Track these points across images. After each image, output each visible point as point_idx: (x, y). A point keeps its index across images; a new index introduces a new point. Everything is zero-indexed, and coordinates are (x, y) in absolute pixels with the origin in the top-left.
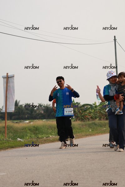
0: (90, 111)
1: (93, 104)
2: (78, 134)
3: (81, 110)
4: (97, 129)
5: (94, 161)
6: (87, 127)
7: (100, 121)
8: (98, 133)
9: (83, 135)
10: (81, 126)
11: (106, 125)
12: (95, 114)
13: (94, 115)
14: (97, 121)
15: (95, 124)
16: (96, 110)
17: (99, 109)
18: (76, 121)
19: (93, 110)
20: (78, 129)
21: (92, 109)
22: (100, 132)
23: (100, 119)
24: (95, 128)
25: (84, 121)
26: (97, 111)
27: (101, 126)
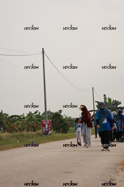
0: (18, 122)
1: (21, 115)
2: (6, 146)
3: (10, 121)
4: (24, 141)
5: (21, 173)
6: (15, 139)
7: (28, 133)
9: (10, 147)
10: (9, 137)
11: (33, 137)
12: (23, 125)
13: (21, 127)
14: (25, 132)
15: (23, 136)
17: (27, 121)
18: (4, 132)
19: (21, 121)
20: (5, 140)
21: (20, 120)
23: (28, 131)
24: (23, 139)
25: (12, 133)
26: (25, 122)
27: (28, 138)
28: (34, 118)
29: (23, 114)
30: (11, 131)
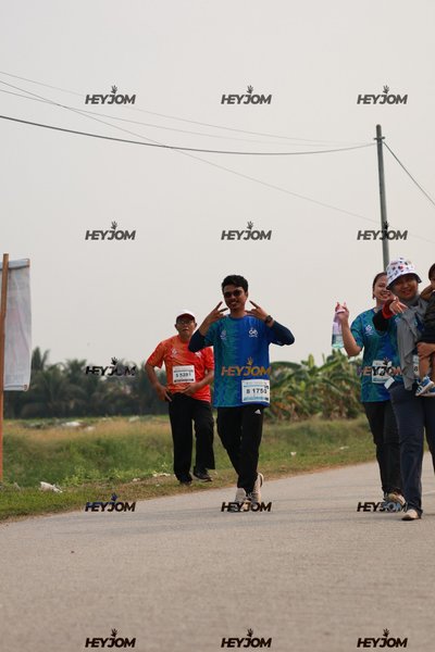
0: (294, 385)
1: (303, 362)
4: (316, 450)
5: (305, 562)
6: (284, 443)
7: (328, 422)
8: (320, 465)
9: (268, 472)
11: (346, 437)
12: (310, 396)
13: (305, 402)
14: (317, 421)
15: (311, 433)
16: (314, 383)
17: (324, 381)
19: (303, 383)
21: (300, 380)
22: (326, 461)
23: (327, 416)
24: (311, 445)
25: (273, 423)
26: (317, 386)
27: (330, 440)
28: (351, 372)
29: (310, 357)
30: (269, 417)
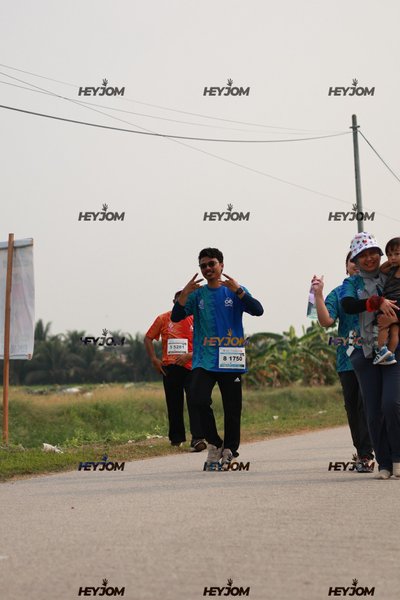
0: (276, 355)
1: (285, 333)
4: (296, 414)
6: (267, 408)
7: (308, 388)
8: (301, 428)
9: (252, 434)
10: (247, 402)
11: (324, 402)
12: (291, 364)
13: (286, 370)
14: (297, 388)
15: (292, 399)
16: (295, 353)
17: (304, 350)
19: (285, 353)
21: (282, 349)
22: (306, 425)
23: (307, 382)
24: (292, 410)
25: (256, 389)
26: (297, 355)
27: (310, 405)
28: (327, 343)
30: (253, 383)
